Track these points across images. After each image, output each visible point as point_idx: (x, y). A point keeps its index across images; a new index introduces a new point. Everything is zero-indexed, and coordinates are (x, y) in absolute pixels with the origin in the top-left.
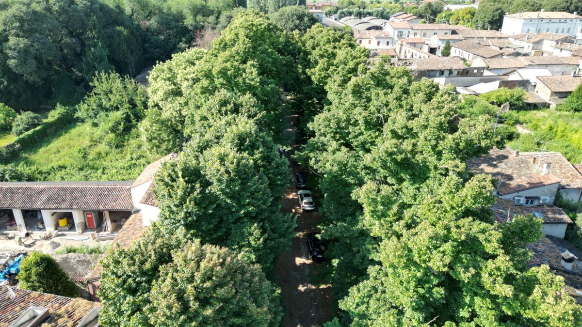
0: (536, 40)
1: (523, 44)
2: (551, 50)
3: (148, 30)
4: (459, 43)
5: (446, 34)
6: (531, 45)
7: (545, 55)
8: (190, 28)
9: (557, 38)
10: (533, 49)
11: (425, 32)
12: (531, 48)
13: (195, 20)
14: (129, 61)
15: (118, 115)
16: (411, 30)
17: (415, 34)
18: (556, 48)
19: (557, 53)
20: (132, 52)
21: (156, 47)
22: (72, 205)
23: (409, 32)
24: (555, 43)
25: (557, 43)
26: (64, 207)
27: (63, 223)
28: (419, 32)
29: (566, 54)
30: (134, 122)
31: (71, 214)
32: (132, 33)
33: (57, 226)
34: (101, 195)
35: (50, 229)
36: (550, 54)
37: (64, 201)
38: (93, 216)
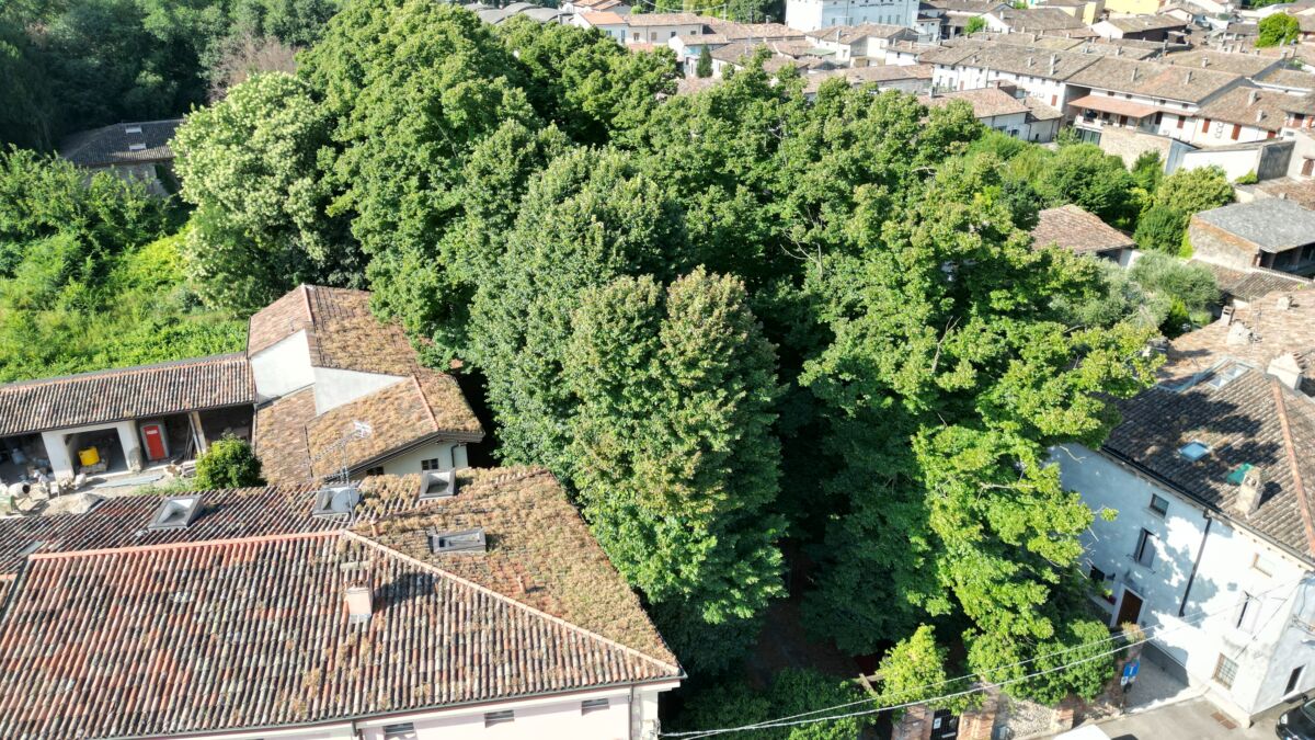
0: (856, 38)
1: (833, 47)
2: (881, 55)
4: (723, 49)
5: (693, 33)
6: (848, 48)
7: (873, 64)
9: (888, 33)
10: (852, 55)
11: (653, 30)
12: (848, 54)
15: (65, 240)
16: (627, 29)
17: (636, 36)
18: (889, 51)
19: (892, 59)
21: (82, 86)
23: (623, 32)
24: (886, 42)
25: (891, 42)
27: (89, 457)
28: (642, 32)
29: (907, 60)
30: (105, 256)
33: (77, 465)
34: (172, 384)
35: (63, 474)
36: (882, 63)
37: (95, 406)
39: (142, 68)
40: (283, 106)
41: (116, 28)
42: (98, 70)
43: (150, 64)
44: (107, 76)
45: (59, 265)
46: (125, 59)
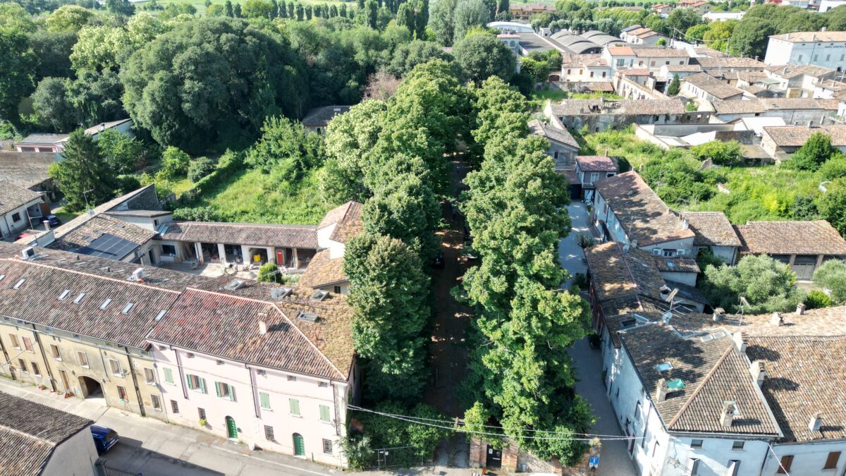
0: (794, 75)
1: (779, 79)
2: (812, 88)
3: (315, 65)
4: (695, 76)
5: (682, 63)
6: (787, 81)
7: (805, 95)
8: (361, 63)
9: (820, 73)
10: (789, 86)
11: (653, 60)
12: (786, 85)
13: (367, 55)
14: (296, 103)
15: (290, 162)
16: (635, 58)
17: (640, 63)
18: (817, 86)
19: (818, 93)
20: (300, 93)
21: (323, 86)
22: (267, 242)
23: (632, 61)
24: (816, 80)
25: (820, 80)
26: (261, 244)
27: (257, 258)
28: (645, 61)
29: (827, 95)
30: (305, 170)
31: (265, 250)
32: (299, 71)
33: (252, 261)
34: (290, 236)
35: (247, 263)
36: (810, 94)
37: (260, 238)
38: (282, 253)
39: (350, 78)
40: (370, 117)
41: (343, 59)
42: (331, 78)
43: (354, 77)
44: (334, 81)
45: (284, 172)
46: (344, 73)
